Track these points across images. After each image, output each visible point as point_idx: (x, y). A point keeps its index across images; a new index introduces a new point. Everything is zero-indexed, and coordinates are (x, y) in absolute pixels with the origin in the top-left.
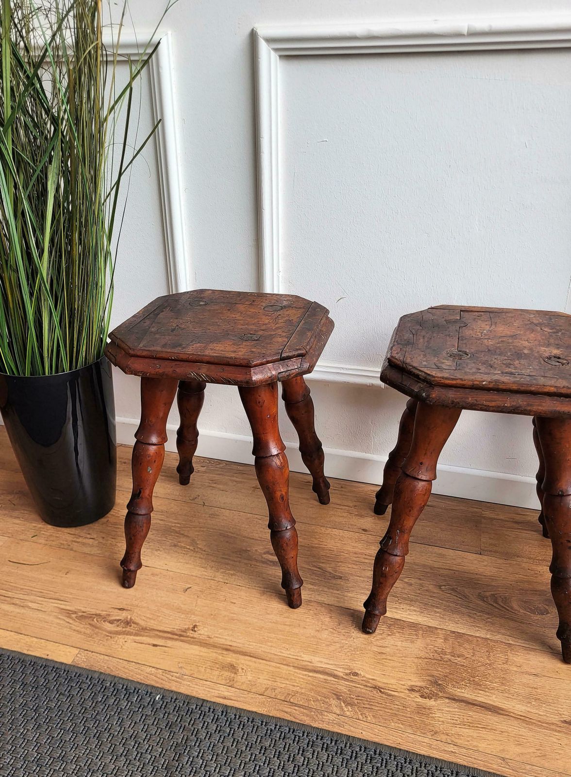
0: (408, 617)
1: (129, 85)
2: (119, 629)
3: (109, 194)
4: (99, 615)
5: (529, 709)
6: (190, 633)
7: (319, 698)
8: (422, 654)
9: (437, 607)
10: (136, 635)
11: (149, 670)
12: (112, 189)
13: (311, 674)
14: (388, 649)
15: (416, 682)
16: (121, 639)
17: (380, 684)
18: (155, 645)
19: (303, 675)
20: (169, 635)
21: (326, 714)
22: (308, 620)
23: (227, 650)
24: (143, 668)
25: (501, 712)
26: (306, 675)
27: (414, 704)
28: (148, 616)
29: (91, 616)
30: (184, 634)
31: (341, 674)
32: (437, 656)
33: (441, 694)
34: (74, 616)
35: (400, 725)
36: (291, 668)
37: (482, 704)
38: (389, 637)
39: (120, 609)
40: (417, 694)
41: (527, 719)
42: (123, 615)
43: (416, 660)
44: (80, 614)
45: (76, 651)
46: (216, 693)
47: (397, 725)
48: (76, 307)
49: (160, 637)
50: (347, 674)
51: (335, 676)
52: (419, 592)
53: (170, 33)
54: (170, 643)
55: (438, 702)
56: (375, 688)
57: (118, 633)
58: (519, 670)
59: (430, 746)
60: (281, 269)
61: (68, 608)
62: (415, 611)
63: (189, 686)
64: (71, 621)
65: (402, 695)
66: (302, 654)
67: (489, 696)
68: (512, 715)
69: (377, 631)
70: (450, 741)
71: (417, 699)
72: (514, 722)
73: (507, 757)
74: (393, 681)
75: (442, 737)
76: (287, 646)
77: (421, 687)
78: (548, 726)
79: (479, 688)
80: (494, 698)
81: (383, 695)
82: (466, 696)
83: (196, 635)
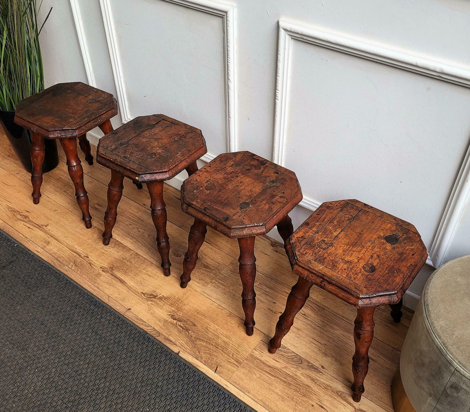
0: (126, 243)
2: (22, 218)
4: (19, 212)
5: (134, 285)
7: (68, 261)
8: (117, 258)
9: (140, 243)
10: (26, 222)
11: (21, 235)
13: (72, 253)
14: (107, 252)
15: (106, 265)
16: (19, 222)
17: (92, 263)
18: (29, 228)
20: (36, 226)
21: (66, 266)
22: (89, 234)
23: (52, 236)
24: (20, 234)
25: (124, 283)
26: (70, 252)
27: (97, 272)
28: (35, 217)
29: (16, 211)
30: (42, 227)
31: (82, 256)
32: (122, 260)
33: (110, 272)
34: (10, 209)
35: (86, 277)
36: (67, 249)
37: (121, 279)
38: (111, 248)
39: (27, 211)
40: (102, 270)
41: (130, 288)
42: (27, 214)
43: (113, 259)
44: (13, 209)
45: (2, 222)
46: (36, 249)
49: (33, 225)
50: (84, 256)
51: (80, 256)
52: (140, 235)
54: (35, 228)
55: (106, 274)
56: (89, 263)
57: (20, 220)
58: (146, 273)
59: (89, 286)
60: (121, 77)
61: (10, 206)
62: (131, 242)
63: (29, 244)
64: (8, 211)
65: (96, 268)
66: (75, 245)
67: (125, 277)
68: (127, 285)
69: (109, 245)
70: (97, 286)
71: (100, 271)
72: (125, 287)
73: (111, 296)
74: (98, 263)
75: (96, 285)
76: (73, 241)
77: (105, 268)
78: (135, 292)
79: (125, 274)
80: (126, 279)
81: (90, 267)
82: (118, 275)
83: (45, 228)
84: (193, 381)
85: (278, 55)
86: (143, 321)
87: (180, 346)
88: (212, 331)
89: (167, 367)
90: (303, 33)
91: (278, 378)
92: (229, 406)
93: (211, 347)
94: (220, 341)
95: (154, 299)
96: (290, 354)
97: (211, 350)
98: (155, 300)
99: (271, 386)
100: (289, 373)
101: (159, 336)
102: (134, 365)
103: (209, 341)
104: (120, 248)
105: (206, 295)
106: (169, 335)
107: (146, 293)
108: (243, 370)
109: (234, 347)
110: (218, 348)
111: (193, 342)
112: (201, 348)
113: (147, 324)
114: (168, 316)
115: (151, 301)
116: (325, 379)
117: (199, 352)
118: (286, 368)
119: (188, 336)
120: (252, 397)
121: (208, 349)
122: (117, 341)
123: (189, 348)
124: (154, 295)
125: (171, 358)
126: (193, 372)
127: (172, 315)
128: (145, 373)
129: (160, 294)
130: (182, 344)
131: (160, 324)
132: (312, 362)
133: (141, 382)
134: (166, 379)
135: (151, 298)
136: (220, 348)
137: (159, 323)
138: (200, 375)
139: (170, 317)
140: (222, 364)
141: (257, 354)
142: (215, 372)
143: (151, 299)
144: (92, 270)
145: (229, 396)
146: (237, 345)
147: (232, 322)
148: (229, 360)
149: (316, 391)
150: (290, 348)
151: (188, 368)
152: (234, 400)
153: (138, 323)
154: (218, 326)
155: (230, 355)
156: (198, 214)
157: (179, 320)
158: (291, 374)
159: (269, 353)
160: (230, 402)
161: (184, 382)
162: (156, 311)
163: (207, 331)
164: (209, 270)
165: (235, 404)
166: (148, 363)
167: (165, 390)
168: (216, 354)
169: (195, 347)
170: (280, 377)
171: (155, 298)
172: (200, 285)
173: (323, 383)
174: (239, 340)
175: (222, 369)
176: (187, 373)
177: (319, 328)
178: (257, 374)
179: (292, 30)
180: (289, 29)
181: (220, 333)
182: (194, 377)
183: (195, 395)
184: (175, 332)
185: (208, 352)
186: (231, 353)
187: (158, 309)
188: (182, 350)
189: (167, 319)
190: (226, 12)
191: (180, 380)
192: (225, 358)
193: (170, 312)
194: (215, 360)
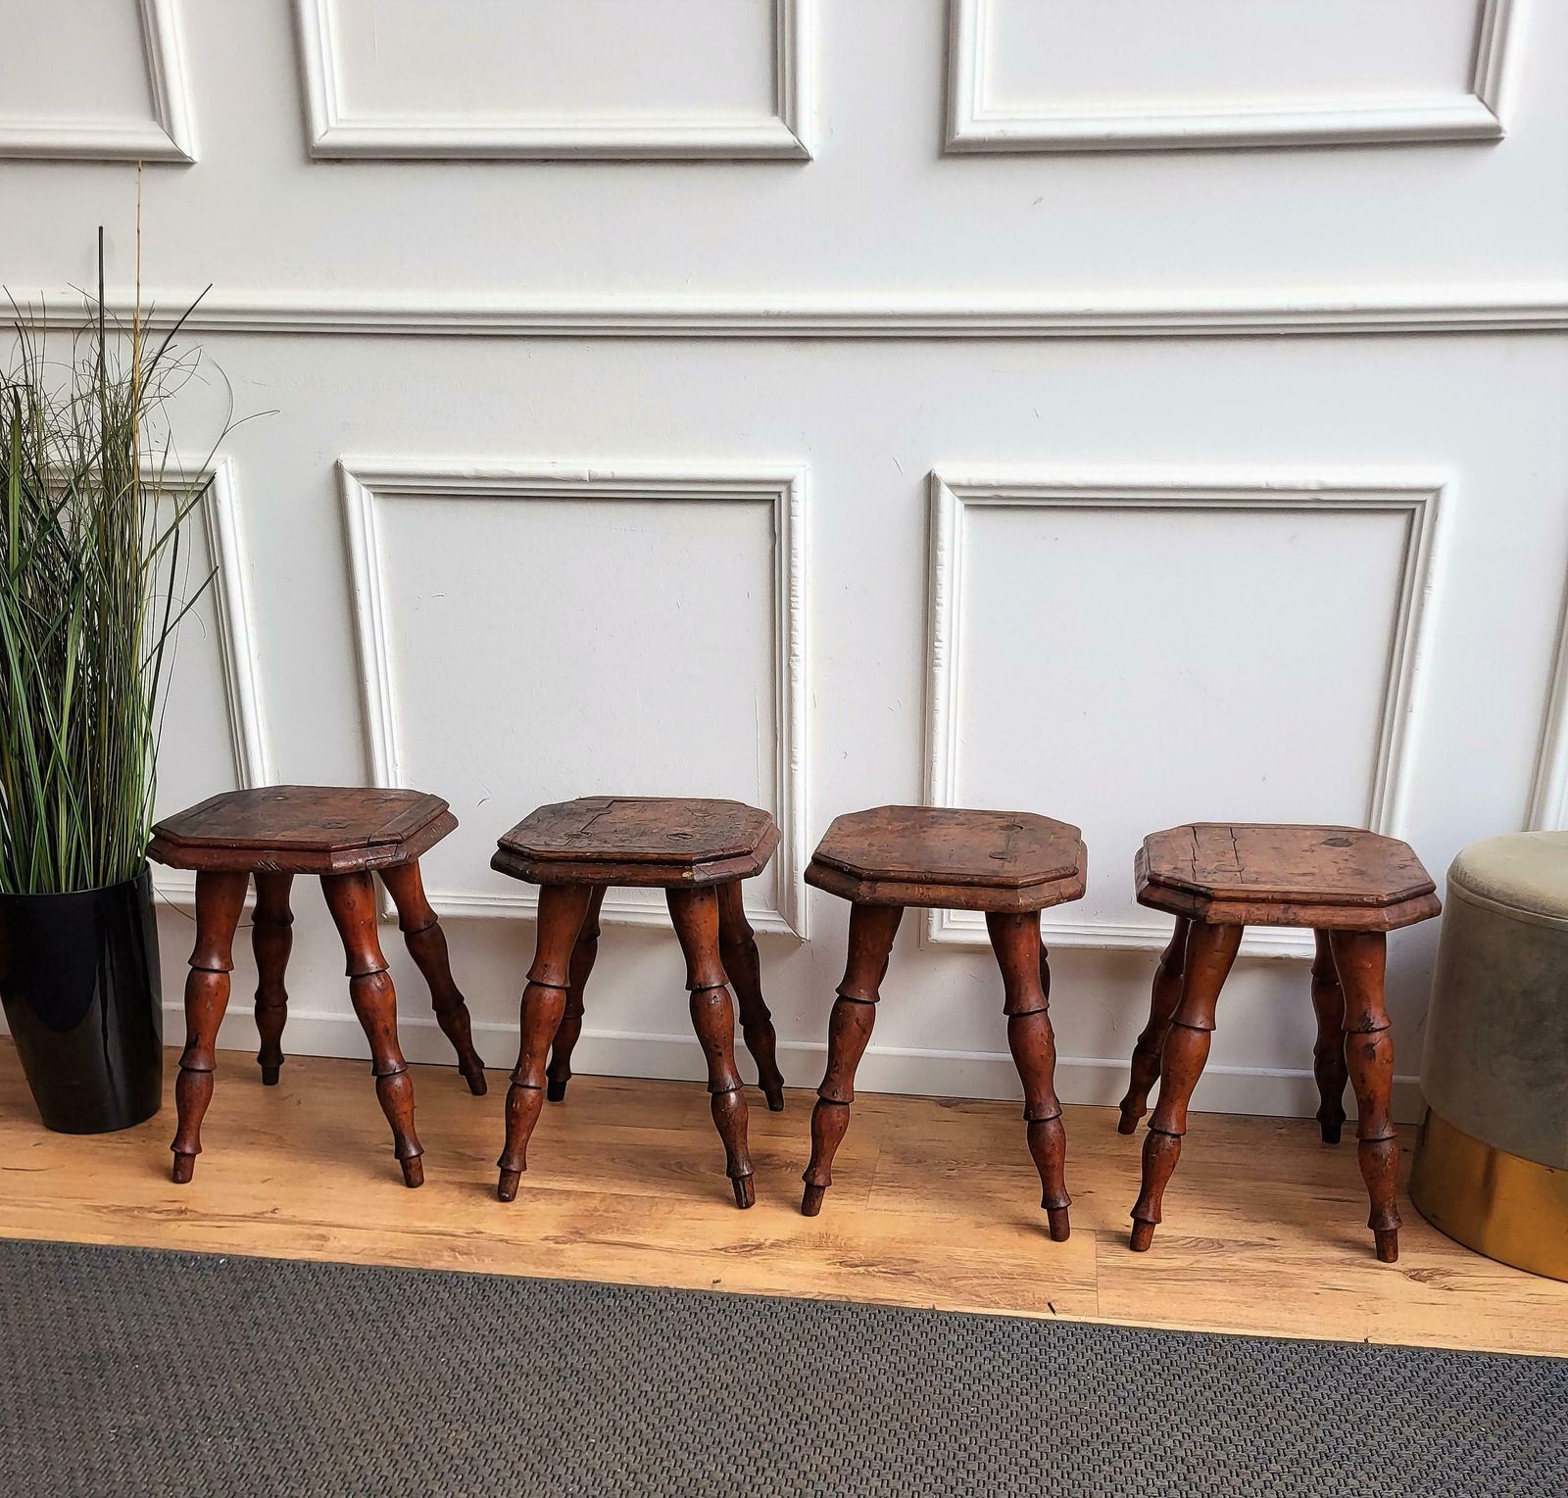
1: (175, 525)
2: (171, 1218)
3: (150, 658)
4: (141, 1208)
5: (677, 1244)
6: (269, 1215)
7: (429, 1252)
8: (570, 1214)
10: (195, 1221)
12: (153, 653)
13: (423, 1236)
14: (527, 1213)
15: (553, 1234)
16: (173, 1225)
17: (507, 1238)
18: (219, 1227)
20: (239, 1219)
22: (430, 1196)
23: (317, 1225)
25: (646, 1248)
26: (416, 1237)
27: (544, 1249)
28: (211, 1205)
29: (132, 1209)
30: (260, 1216)
31: (462, 1234)
32: (586, 1214)
33: (579, 1240)
34: (105, 1210)
36: (399, 1233)
37: (627, 1244)
38: (531, 1203)
39: (170, 1202)
40: (550, 1242)
41: (673, 1251)
42: (176, 1206)
43: (560, 1219)
44: (114, 1209)
48: (105, 802)
49: (225, 1221)
50: (468, 1234)
51: (453, 1236)
53: (229, 459)
54: (240, 1224)
55: (574, 1246)
56: (502, 1240)
57: (169, 1221)
58: (683, 1217)
60: (398, 762)
61: (96, 1205)
63: (266, 1251)
64: (103, 1215)
65: (532, 1244)
66: (414, 1223)
67: (635, 1238)
68: (657, 1248)
69: (517, 1199)
71: (549, 1246)
72: (652, 1253)
74: (524, 1235)
75: (569, 1267)
76: (397, 1218)
77: (557, 1237)
78: (694, 1253)
79: (628, 1233)
80: (642, 1239)
81: (511, 1246)
82: (609, 1239)
83: (275, 1216)
84: (1021, 1337)
85: (939, 552)
86: (777, 1290)
87: (920, 1300)
88: (966, 1259)
89: (934, 1336)
90: (1002, 483)
91: (1196, 1280)
93: (996, 1282)
94: (1005, 1268)
95: (759, 1251)
96: (1184, 1242)
97: (1004, 1287)
98: (763, 1252)
99: (1199, 1296)
100: (1215, 1267)
101: (851, 1299)
103: (980, 1274)
104: (554, 1196)
105: (882, 1213)
106: (875, 1293)
107: (726, 1248)
108: (1112, 1292)
109: (1050, 1267)
110: (1015, 1279)
111: (946, 1287)
112: (976, 1289)
113: (793, 1291)
114: (833, 1267)
115: (756, 1255)
116: (1293, 1253)
117: (978, 1297)
118: (1197, 1261)
119: (920, 1281)
121: (994, 1287)
122: (752, 1334)
123: (944, 1297)
124: (752, 1246)
125: (926, 1320)
126: (1004, 1323)
127: (840, 1263)
128: (891, 1360)
129: (766, 1239)
130: (921, 1296)
131: (829, 1283)
132: (1239, 1239)
134: (957, 1353)
135: (750, 1251)
136: (1020, 1278)
137: (823, 1283)
138: (1027, 1323)
139: (838, 1267)
140: (1055, 1298)
141: (1111, 1261)
142: (1053, 1311)
143: (753, 1253)
144: (525, 1250)
145: (1131, 1332)
146: (1052, 1262)
147: (999, 1233)
148: (1064, 1289)
149: (1295, 1274)
150: (1172, 1234)
151: (986, 1322)
152: (1149, 1334)
154: (972, 1248)
155: (1057, 1280)
156: (909, 891)
157: (865, 1264)
158: (1219, 1267)
159: (1136, 1254)
160: (1144, 1339)
161: (1003, 1344)
162: (792, 1267)
163: (956, 1262)
164: (843, 1175)
165: (1159, 1340)
166: (877, 1345)
167: (975, 1369)
168: (1023, 1289)
169: (960, 1293)
170: (1204, 1278)
171: (762, 1249)
172: (850, 1201)
173: (1300, 1259)
174: (1047, 1254)
175: (1064, 1305)
176: (992, 1330)
178: (1150, 1288)
179: (973, 483)
180: (964, 482)
181: (990, 1257)
182: (1016, 1329)
184: (878, 1283)
185: (998, 1291)
186: (1054, 1277)
187: (790, 1262)
188: (937, 1302)
189: (836, 1272)
190: (788, 483)
191: (990, 1345)
192: (1051, 1288)
193: (827, 1259)
194: (1032, 1297)
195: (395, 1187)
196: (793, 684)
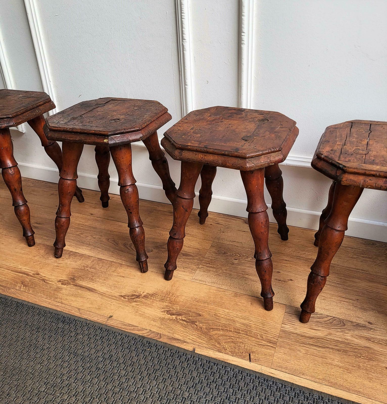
0: (83, 252)
5: (107, 290)
7: (13, 283)
8: (76, 267)
9: (100, 248)
13: (17, 274)
14: (62, 265)
15: (64, 278)
17: (46, 278)
19: (13, 274)
21: (12, 289)
22: (33, 252)
25: (94, 291)
27: (56, 287)
31: (31, 274)
32: (83, 268)
33: (71, 283)
35: (43, 295)
36: (10, 271)
37: (88, 288)
38: (66, 260)
40: (60, 283)
41: (104, 294)
43: (71, 269)
47: (41, 294)
50: (34, 274)
51: (28, 275)
52: (96, 241)
55: (68, 286)
56: (43, 280)
58: (118, 274)
59: (49, 303)
60: (51, 80)
62: (88, 249)
65: (53, 283)
66: (19, 266)
67: (93, 284)
68: (98, 292)
69: (62, 257)
70: (60, 301)
71: (59, 285)
72: (97, 295)
73: (82, 308)
74: (53, 277)
75: (58, 300)
76: (14, 262)
77: (64, 280)
78: (111, 297)
79: (92, 281)
80: (95, 285)
81: (44, 283)
82: (83, 284)
84: (227, 379)
86: (133, 326)
87: (192, 342)
88: (223, 316)
89: (186, 371)
91: (328, 348)
92: (290, 398)
93: (231, 334)
94: (238, 325)
95: (137, 299)
96: (326, 319)
97: (233, 338)
98: (139, 300)
99: (325, 360)
100: (338, 339)
101: (161, 337)
102: (141, 380)
103: (225, 328)
104: (77, 257)
105: (198, 282)
106: (173, 333)
107: (125, 296)
108: (282, 350)
109: (258, 327)
110: (240, 333)
111: (206, 334)
112: (220, 338)
113: (139, 328)
114: (163, 313)
115: (136, 301)
116: (380, 334)
117: (219, 343)
118: (330, 334)
119: (197, 329)
120: (311, 378)
121: (228, 337)
122: (107, 356)
123: (204, 342)
124: (136, 295)
125: (187, 359)
126: (222, 368)
127: (167, 311)
128: (160, 386)
129: (143, 292)
130: (193, 340)
131: (157, 324)
132: (354, 320)
133: (159, 399)
134: (192, 387)
135: (134, 298)
136: (243, 333)
137: (155, 323)
138: (234, 369)
139: (165, 313)
140: (254, 350)
141: (288, 327)
142: (250, 361)
143: (135, 300)
144: (48, 286)
145: (282, 385)
146: (261, 324)
147: (243, 301)
148: (260, 343)
149: (378, 351)
150: (322, 313)
151: (214, 365)
152: (291, 388)
153: (127, 329)
154: (228, 309)
155: (259, 337)
156: (196, 156)
157: (178, 314)
158: (340, 340)
159: (301, 323)
160: (287, 392)
161: (217, 383)
162: (146, 311)
163: (218, 317)
164: (191, 258)
165: (295, 394)
166: (158, 373)
167: (196, 401)
168: (241, 341)
169: (212, 339)
170: (330, 347)
171: (139, 298)
172: (188, 274)
173: (382, 340)
174: (260, 318)
175: (256, 355)
176: (215, 371)
177: (340, 286)
178: (301, 350)
181: (234, 316)
182: (226, 373)
183: (239, 396)
184: (178, 328)
185: (229, 340)
186: (259, 335)
187: (147, 308)
188: (197, 346)
189: (163, 317)
191: (210, 382)
192: (254, 342)
193: (163, 308)
194: (243, 347)
195: (25, 245)
196: (184, 52)
